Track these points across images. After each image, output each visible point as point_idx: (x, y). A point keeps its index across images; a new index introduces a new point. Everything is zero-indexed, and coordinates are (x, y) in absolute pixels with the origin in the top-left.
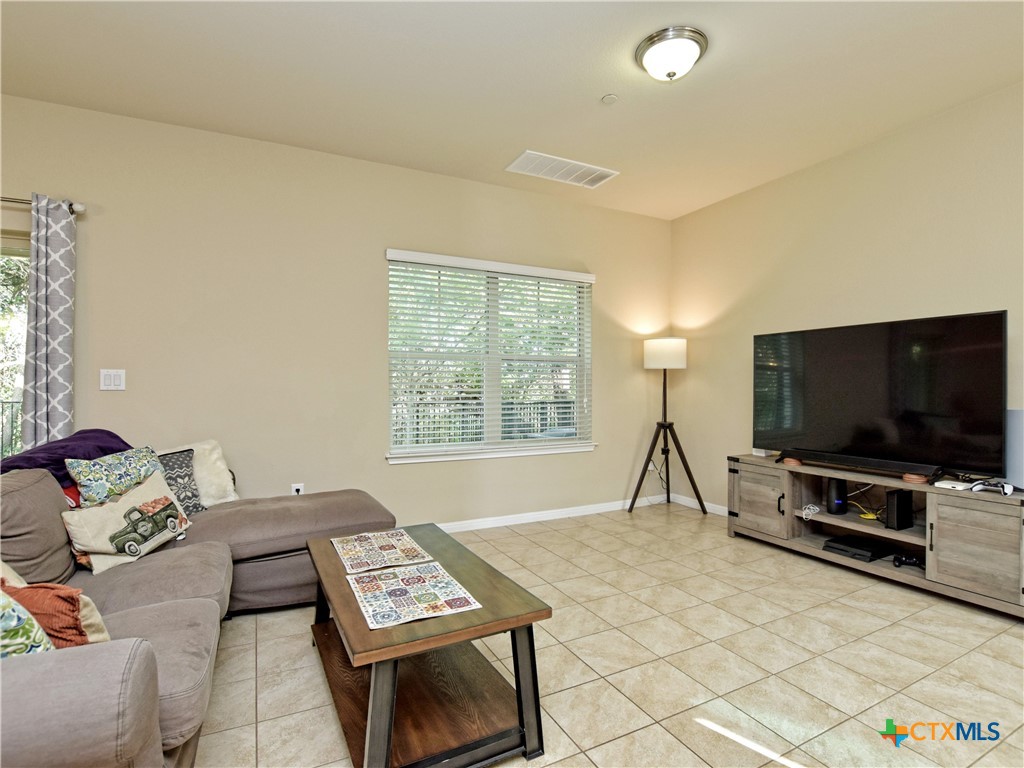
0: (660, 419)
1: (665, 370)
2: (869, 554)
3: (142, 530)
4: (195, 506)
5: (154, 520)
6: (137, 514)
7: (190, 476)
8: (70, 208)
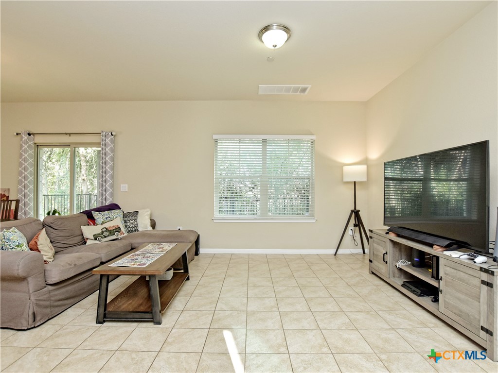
0: (353, 209)
1: (355, 182)
2: (419, 291)
3: (104, 234)
4: (135, 230)
5: (110, 232)
6: (105, 229)
7: (135, 220)
8: (111, 134)
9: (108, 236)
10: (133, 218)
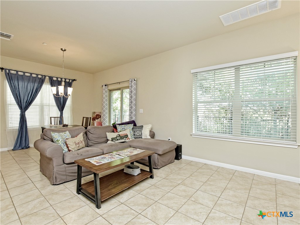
3: (117, 138)
4: (140, 137)
5: (121, 137)
6: (118, 135)
7: (140, 131)
8: (134, 80)
9: (119, 139)
10: (139, 130)
